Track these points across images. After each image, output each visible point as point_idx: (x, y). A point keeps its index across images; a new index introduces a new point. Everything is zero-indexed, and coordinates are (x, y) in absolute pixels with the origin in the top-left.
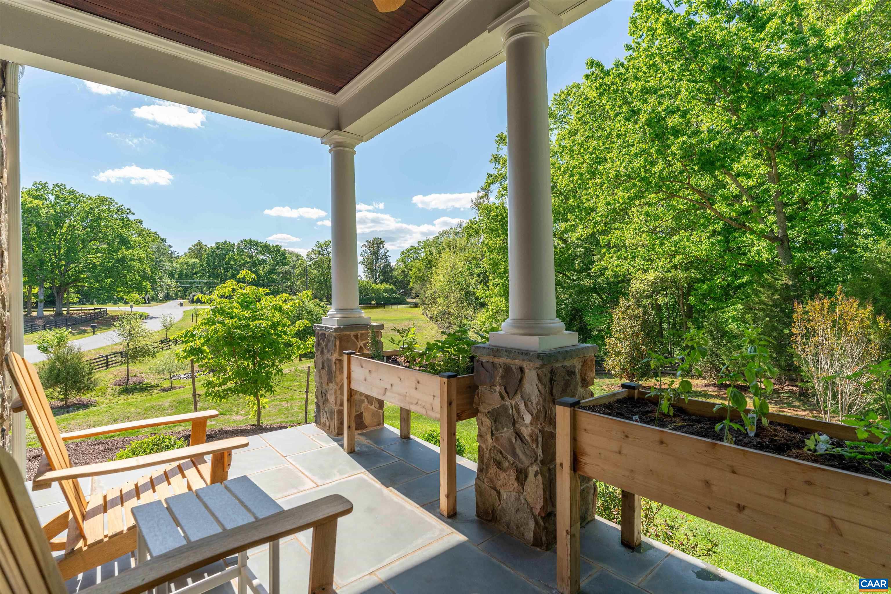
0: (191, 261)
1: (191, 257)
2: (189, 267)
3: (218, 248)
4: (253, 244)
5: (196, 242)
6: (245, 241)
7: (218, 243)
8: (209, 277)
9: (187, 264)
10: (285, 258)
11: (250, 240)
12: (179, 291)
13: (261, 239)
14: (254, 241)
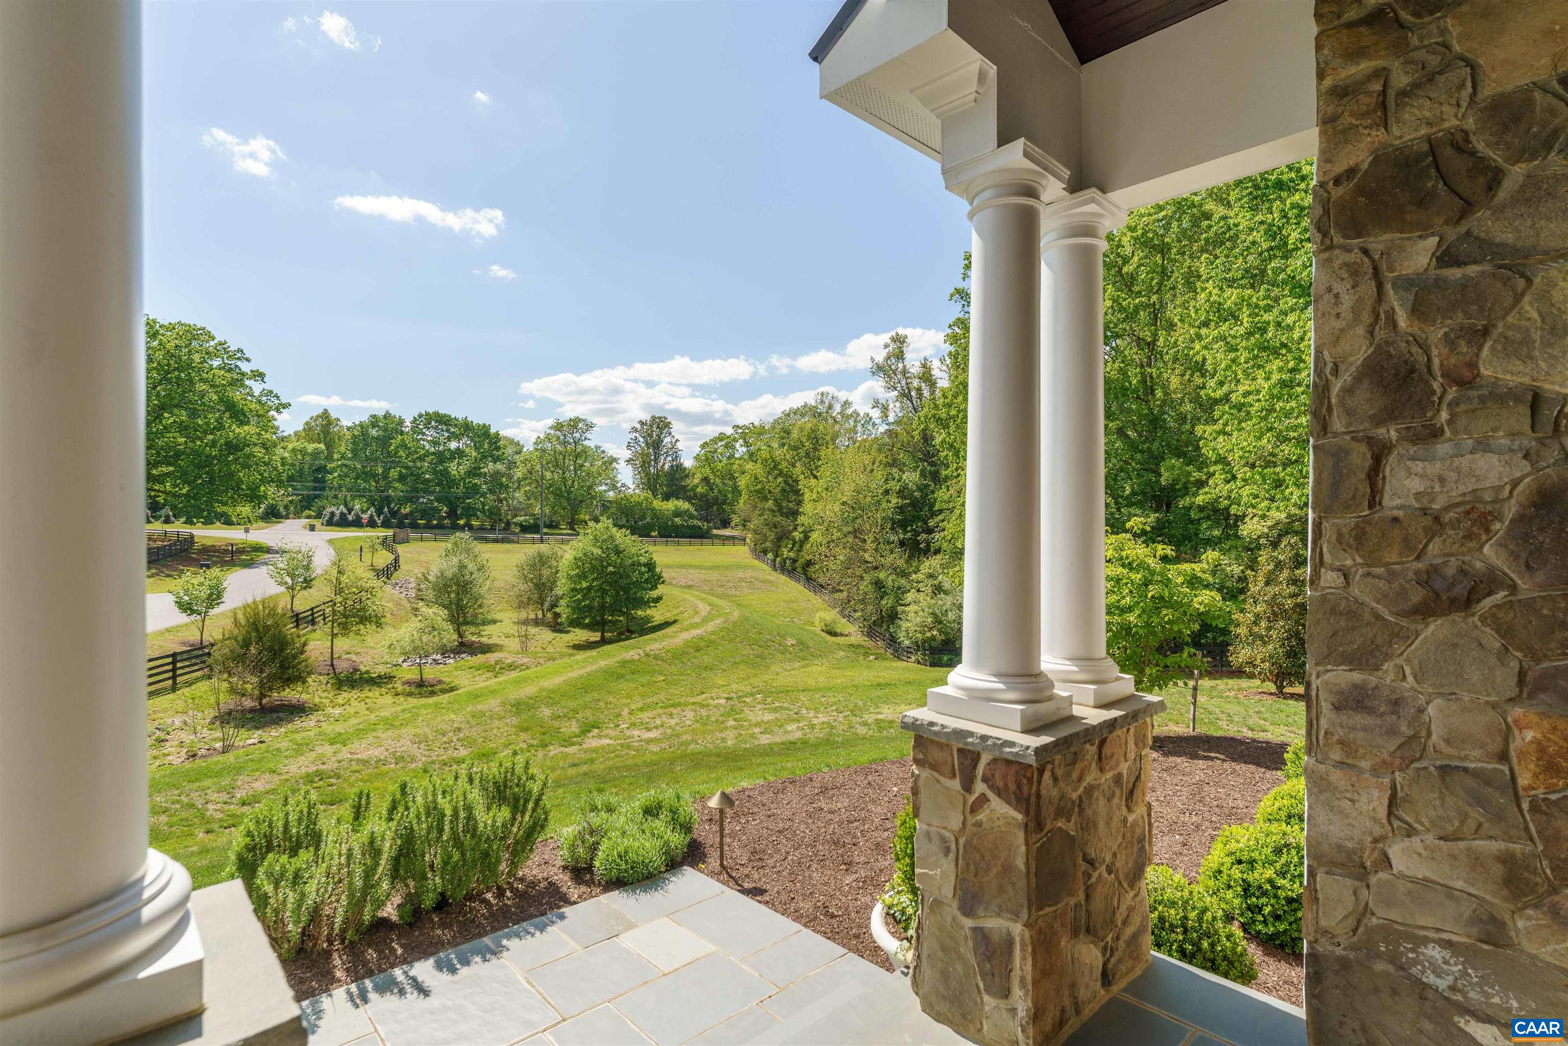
0: (311, 447)
1: (311, 440)
2: (308, 458)
3: (374, 425)
4: (443, 420)
5: (320, 411)
6: (427, 414)
7: (374, 416)
8: (357, 478)
9: (303, 452)
10: (498, 448)
11: (437, 414)
12: (291, 502)
13: (457, 412)
14: (445, 415)
